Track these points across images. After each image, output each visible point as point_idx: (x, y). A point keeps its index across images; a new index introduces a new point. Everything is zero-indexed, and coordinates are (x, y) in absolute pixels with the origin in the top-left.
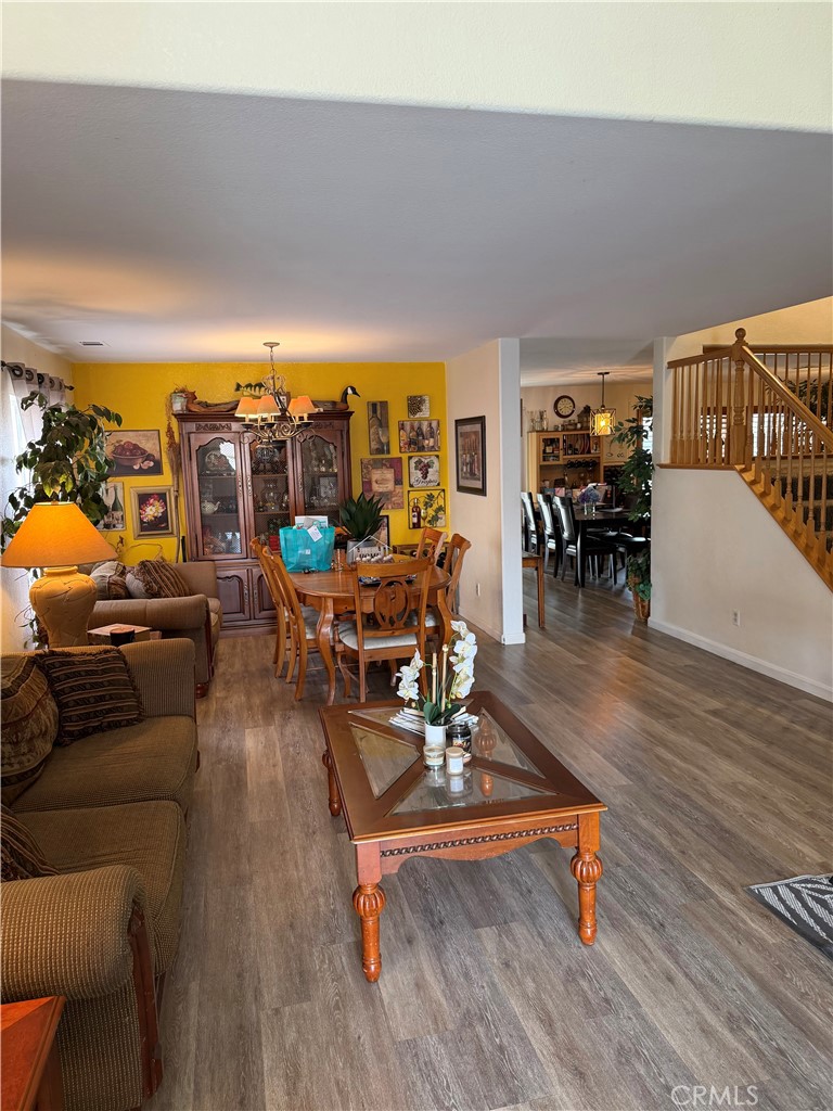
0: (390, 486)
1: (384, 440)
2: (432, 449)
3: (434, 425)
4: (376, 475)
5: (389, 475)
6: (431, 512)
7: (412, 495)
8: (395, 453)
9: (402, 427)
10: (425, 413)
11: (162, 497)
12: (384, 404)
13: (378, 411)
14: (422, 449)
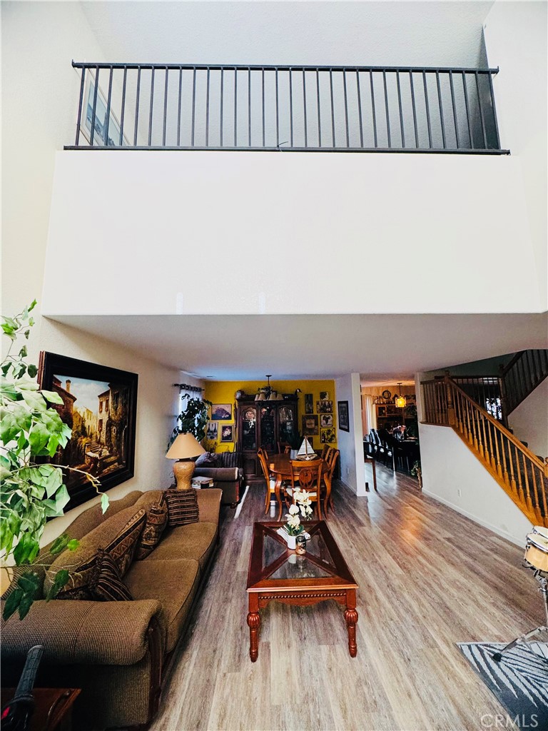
0: (313, 426)
1: (311, 408)
2: (329, 412)
3: (330, 403)
4: (308, 422)
5: (313, 421)
6: (329, 436)
7: (322, 430)
8: (315, 413)
9: (318, 404)
10: (327, 399)
11: (230, 428)
12: (311, 395)
13: (309, 398)
14: (326, 412)
